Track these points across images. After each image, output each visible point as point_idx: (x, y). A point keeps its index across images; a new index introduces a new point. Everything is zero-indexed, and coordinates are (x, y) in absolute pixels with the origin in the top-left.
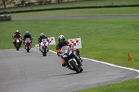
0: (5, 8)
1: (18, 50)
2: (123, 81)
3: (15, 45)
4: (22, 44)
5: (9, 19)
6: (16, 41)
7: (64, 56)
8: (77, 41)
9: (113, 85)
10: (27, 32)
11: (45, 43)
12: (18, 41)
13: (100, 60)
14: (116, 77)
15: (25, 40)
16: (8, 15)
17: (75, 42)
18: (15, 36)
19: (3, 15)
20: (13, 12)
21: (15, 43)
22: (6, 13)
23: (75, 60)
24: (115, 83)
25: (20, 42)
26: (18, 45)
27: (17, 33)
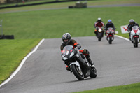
1: (100, 40)
3: (97, 35)
5: (84, 6)
11: (136, 31)
12: (100, 30)
15: (107, 30)
18: (97, 25)
21: (97, 33)
26: (100, 35)
27: (100, 22)
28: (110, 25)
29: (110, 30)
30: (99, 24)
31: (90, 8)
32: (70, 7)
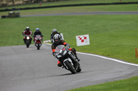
0: (14, 5)
1: (28, 47)
2: (131, 77)
3: (25, 42)
4: (32, 41)
5: (17, 16)
6: (26, 37)
7: (59, 56)
8: (85, 38)
9: (121, 81)
10: (37, 29)
12: (28, 38)
13: (108, 56)
14: (124, 73)
15: (35, 37)
16: (16, 12)
17: (83, 38)
18: (26, 33)
19: (11, 12)
20: (21, 9)
21: (25, 40)
22: (14, 9)
23: (70, 60)
24: (123, 79)
25: (31, 39)
26: (28, 42)
27: (28, 30)
28: (38, 33)
29: (38, 37)
30: (28, 32)
31: (23, 17)
32: (3, 17)
